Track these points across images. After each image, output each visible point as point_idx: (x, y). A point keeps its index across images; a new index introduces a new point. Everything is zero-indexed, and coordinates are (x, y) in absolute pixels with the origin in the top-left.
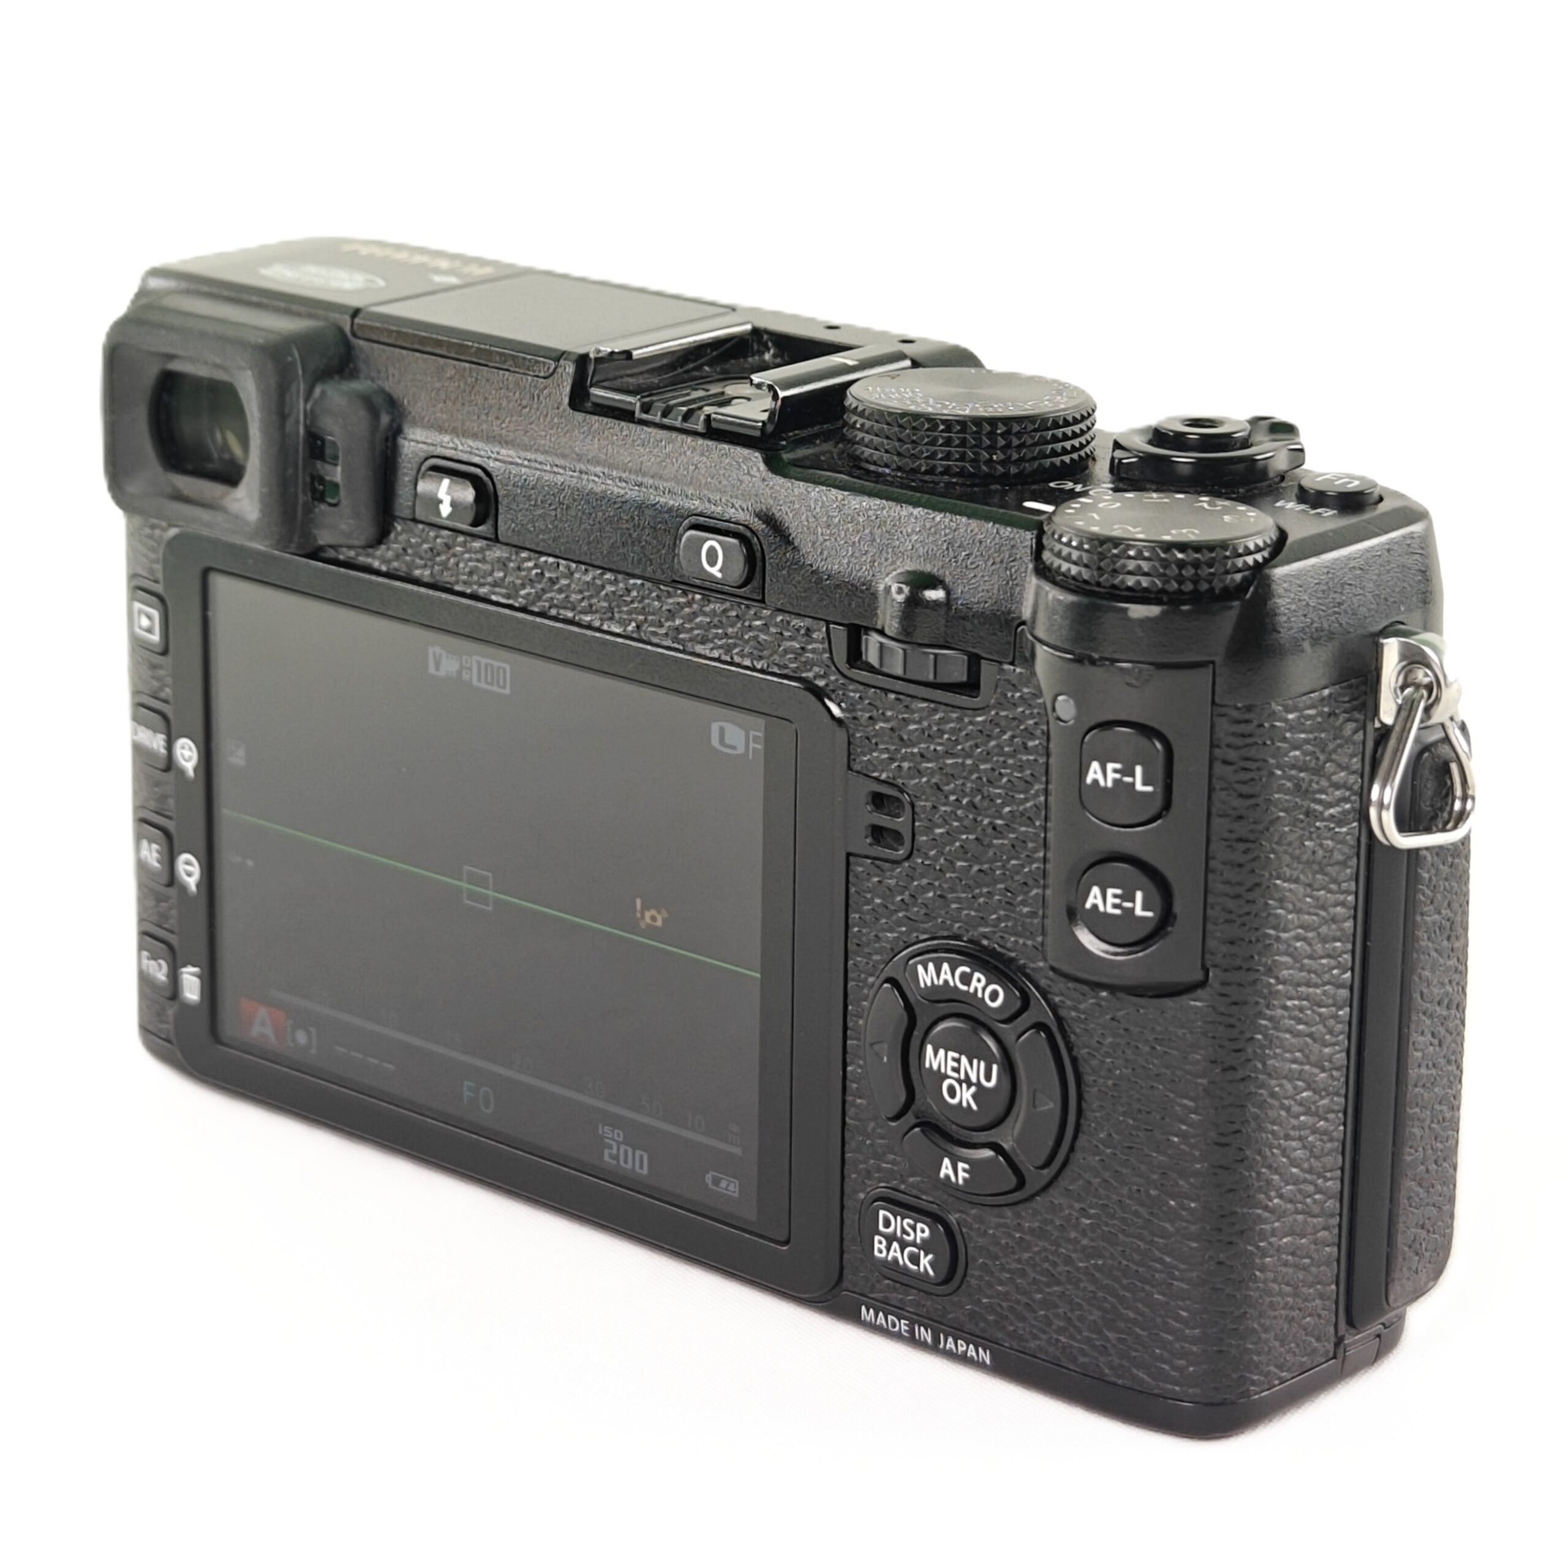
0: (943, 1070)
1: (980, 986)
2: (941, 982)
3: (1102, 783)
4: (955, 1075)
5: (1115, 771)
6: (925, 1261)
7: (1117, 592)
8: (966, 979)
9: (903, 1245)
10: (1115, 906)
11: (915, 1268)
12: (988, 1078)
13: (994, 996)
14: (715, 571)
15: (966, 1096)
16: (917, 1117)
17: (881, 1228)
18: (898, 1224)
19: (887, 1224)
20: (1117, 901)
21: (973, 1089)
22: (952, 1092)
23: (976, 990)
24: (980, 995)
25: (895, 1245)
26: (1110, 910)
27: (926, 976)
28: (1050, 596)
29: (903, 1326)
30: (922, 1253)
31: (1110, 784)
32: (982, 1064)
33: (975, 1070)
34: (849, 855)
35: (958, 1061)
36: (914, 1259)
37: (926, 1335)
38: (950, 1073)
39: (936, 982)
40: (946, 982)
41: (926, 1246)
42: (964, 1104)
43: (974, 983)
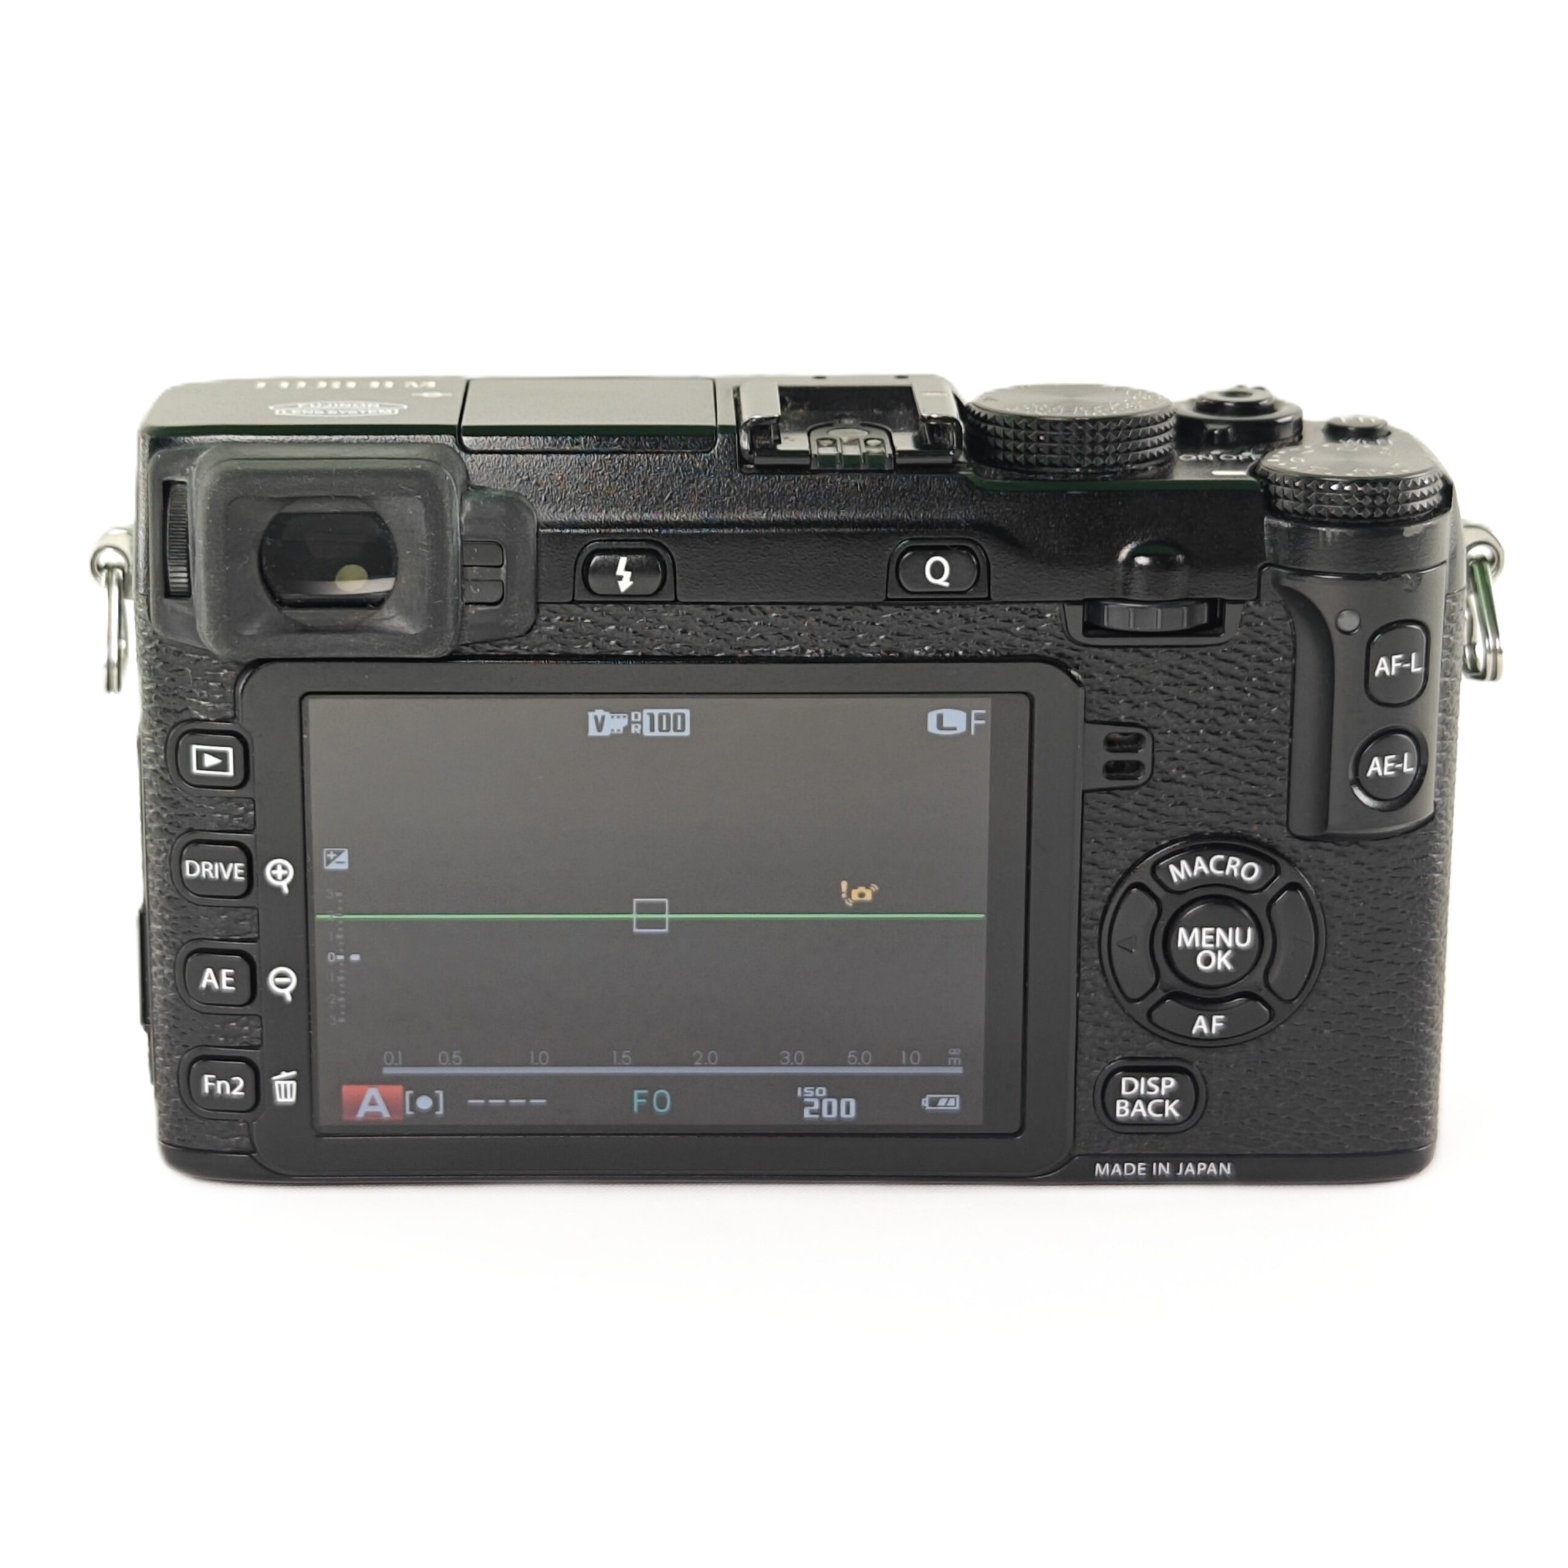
0: (1197, 945)
1: (1235, 868)
2: (1195, 873)
3: (1388, 673)
4: (1211, 946)
5: (1398, 661)
6: (1171, 1108)
7: (1362, 521)
8: (1221, 866)
9: (1146, 1101)
10: (1390, 769)
11: (1160, 1115)
12: (1244, 940)
13: (1251, 872)
14: (942, 582)
15: (1222, 961)
16: (1165, 991)
17: (1124, 1092)
18: (1140, 1085)
19: (1131, 1087)
20: (1392, 764)
21: (1229, 953)
22: (1207, 961)
23: (1232, 871)
24: (1236, 874)
25: (1139, 1102)
26: (1386, 773)
27: (1179, 872)
28: (1329, 535)
29: (1141, 1168)
30: (1167, 1102)
31: (1393, 672)
32: (1238, 930)
33: (1232, 938)
34: (1084, 792)
35: (1214, 934)
36: (1160, 1109)
37: (1164, 1169)
38: (1204, 945)
39: (1190, 874)
40: (1202, 873)
41: (1171, 1096)
42: (1219, 967)
43: (1229, 866)
